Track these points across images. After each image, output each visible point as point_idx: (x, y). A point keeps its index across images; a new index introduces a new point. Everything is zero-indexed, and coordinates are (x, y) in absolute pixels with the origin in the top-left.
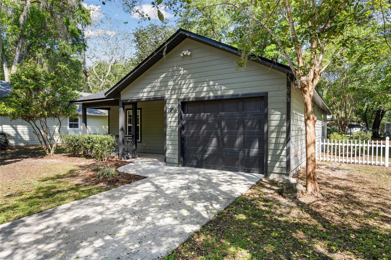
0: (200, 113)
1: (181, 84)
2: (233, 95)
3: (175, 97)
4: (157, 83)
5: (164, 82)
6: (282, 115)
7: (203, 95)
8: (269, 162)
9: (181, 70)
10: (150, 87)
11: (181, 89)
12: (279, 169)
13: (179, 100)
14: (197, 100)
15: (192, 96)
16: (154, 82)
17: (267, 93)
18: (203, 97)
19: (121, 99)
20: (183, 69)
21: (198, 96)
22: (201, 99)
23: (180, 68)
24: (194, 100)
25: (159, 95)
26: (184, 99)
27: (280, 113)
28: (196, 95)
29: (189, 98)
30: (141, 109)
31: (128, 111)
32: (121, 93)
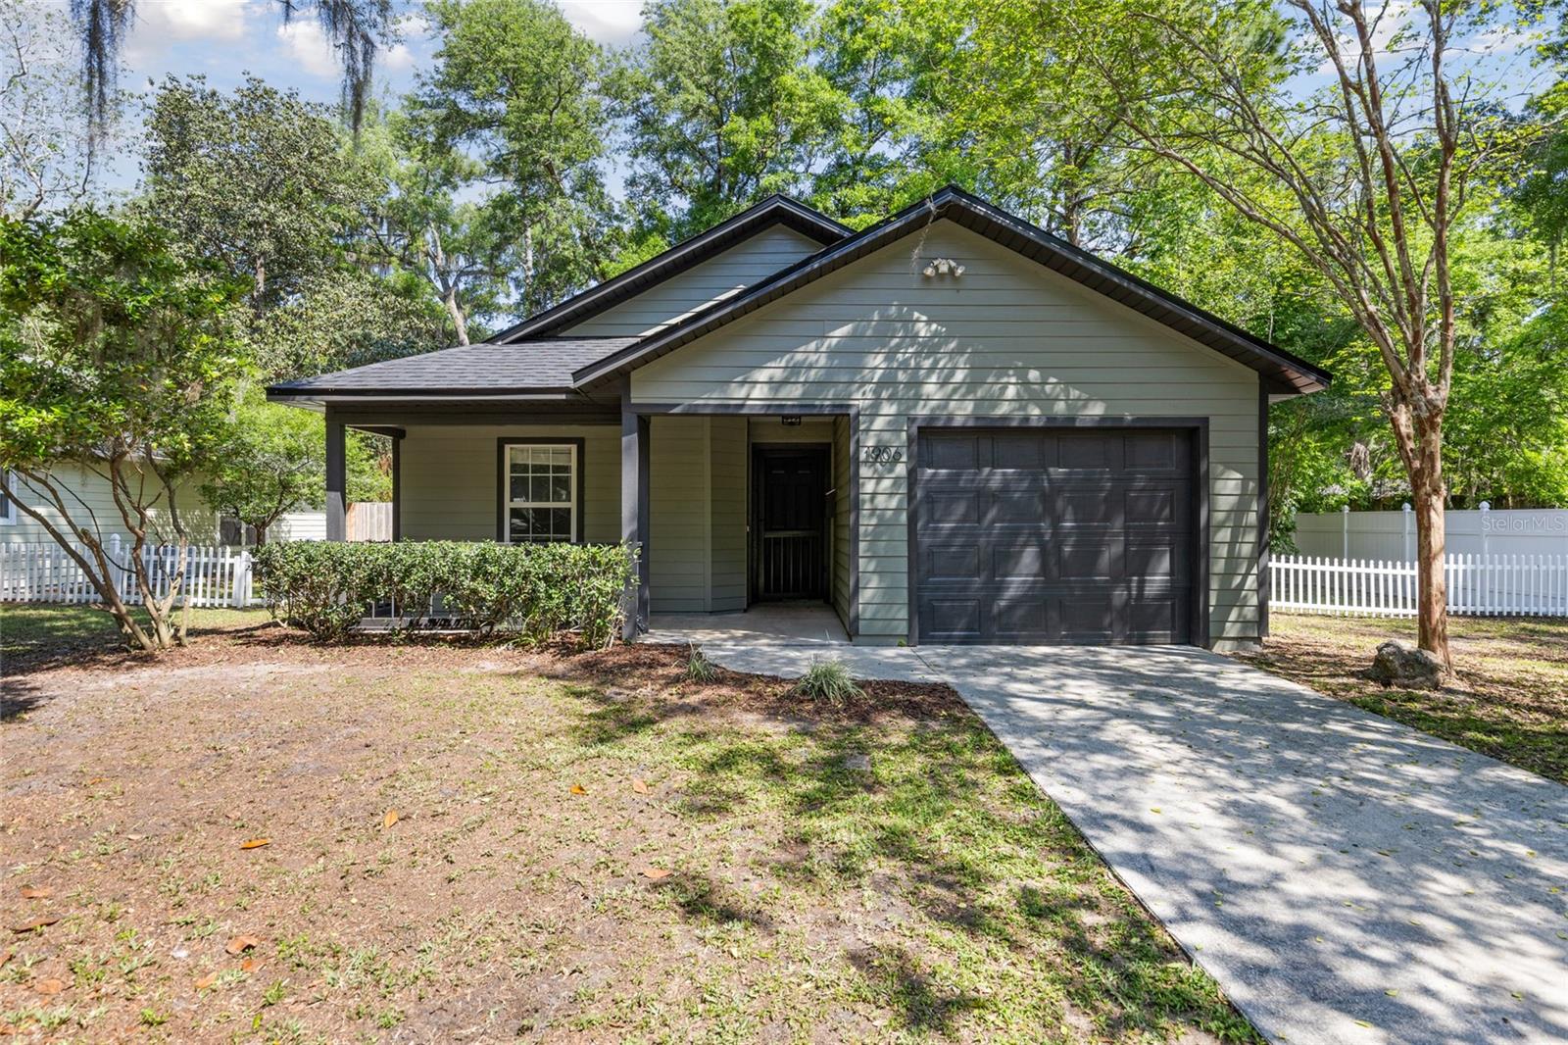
0: (979, 467)
1: (918, 368)
2: (1103, 418)
3: (889, 409)
4: (814, 355)
5: (850, 355)
6: (1245, 481)
7: (1003, 409)
8: (1211, 609)
9: (918, 321)
10: (783, 364)
11: (916, 383)
12: (1238, 625)
13: (912, 420)
14: (980, 424)
15: (962, 411)
16: (802, 349)
17: (1206, 420)
18: (1004, 418)
19: (633, 401)
20: (924, 318)
21: (981, 413)
22: (998, 424)
23: (916, 315)
24: (970, 424)
25: (827, 398)
26: (932, 418)
27: (1239, 476)
28: (976, 407)
29: (951, 417)
30: (580, 442)
31: (507, 447)
32: (634, 375)
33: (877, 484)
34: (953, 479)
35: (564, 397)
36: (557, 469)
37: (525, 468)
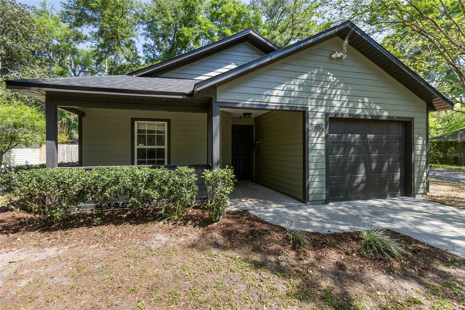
1: (330, 94)
2: (388, 117)
3: (323, 109)
4: (295, 86)
5: (307, 87)
6: (423, 140)
7: (359, 112)
8: (415, 184)
9: (329, 75)
10: (281, 89)
11: (330, 100)
12: (423, 189)
13: (326, 114)
14: (351, 117)
15: (346, 112)
16: (289, 83)
17: (413, 119)
18: (358, 115)
19: (218, 100)
20: (332, 75)
21: (351, 113)
22: (357, 117)
23: (329, 73)
24: (348, 117)
25: (299, 104)
26: (336, 114)
27: (422, 138)
28: (349, 111)
29: (342, 114)
30: (169, 121)
31: (136, 123)
32: (218, 89)
33: (317, 140)
34: (339, 138)
35: (181, 97)
36: (158, 132)
37: (144, 131)
